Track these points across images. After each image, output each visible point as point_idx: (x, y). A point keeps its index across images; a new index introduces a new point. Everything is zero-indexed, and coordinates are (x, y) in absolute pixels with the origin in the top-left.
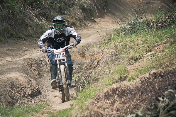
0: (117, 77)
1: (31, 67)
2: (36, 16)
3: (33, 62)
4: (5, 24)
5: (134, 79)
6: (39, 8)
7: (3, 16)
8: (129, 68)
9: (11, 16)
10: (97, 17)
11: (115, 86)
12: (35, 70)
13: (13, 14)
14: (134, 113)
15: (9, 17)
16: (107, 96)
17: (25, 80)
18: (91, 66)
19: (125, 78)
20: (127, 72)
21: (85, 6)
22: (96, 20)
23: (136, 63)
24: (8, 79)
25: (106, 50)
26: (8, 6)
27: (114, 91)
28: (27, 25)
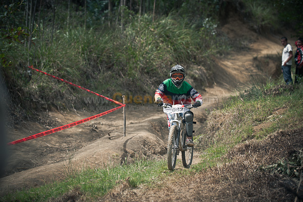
0: (245, 136)
1: (155, 129)
2: (152, 84)
3: (156, 125)
4: (125, 90)
5: (261, 138)
6: (156, 77)
7: (123, 83)
8: (255, 128)
9: (131, 83)
10: (207, 87)
11: (247, 142)
12: (158, 131)
13: (133, 81)
14: (276, 164)
15: (129, 84)
16: (241, 151)
17: (155, 139)
18: (214, 127)
19: (253, 137)
20: (254, 131)
21: (197, 76)
22: (206, 89)
23: (260, 124)
24: (140, 137)
25: (227, 114)
26: (129, 74)
27: (247, 147)
28: (145, 92)
